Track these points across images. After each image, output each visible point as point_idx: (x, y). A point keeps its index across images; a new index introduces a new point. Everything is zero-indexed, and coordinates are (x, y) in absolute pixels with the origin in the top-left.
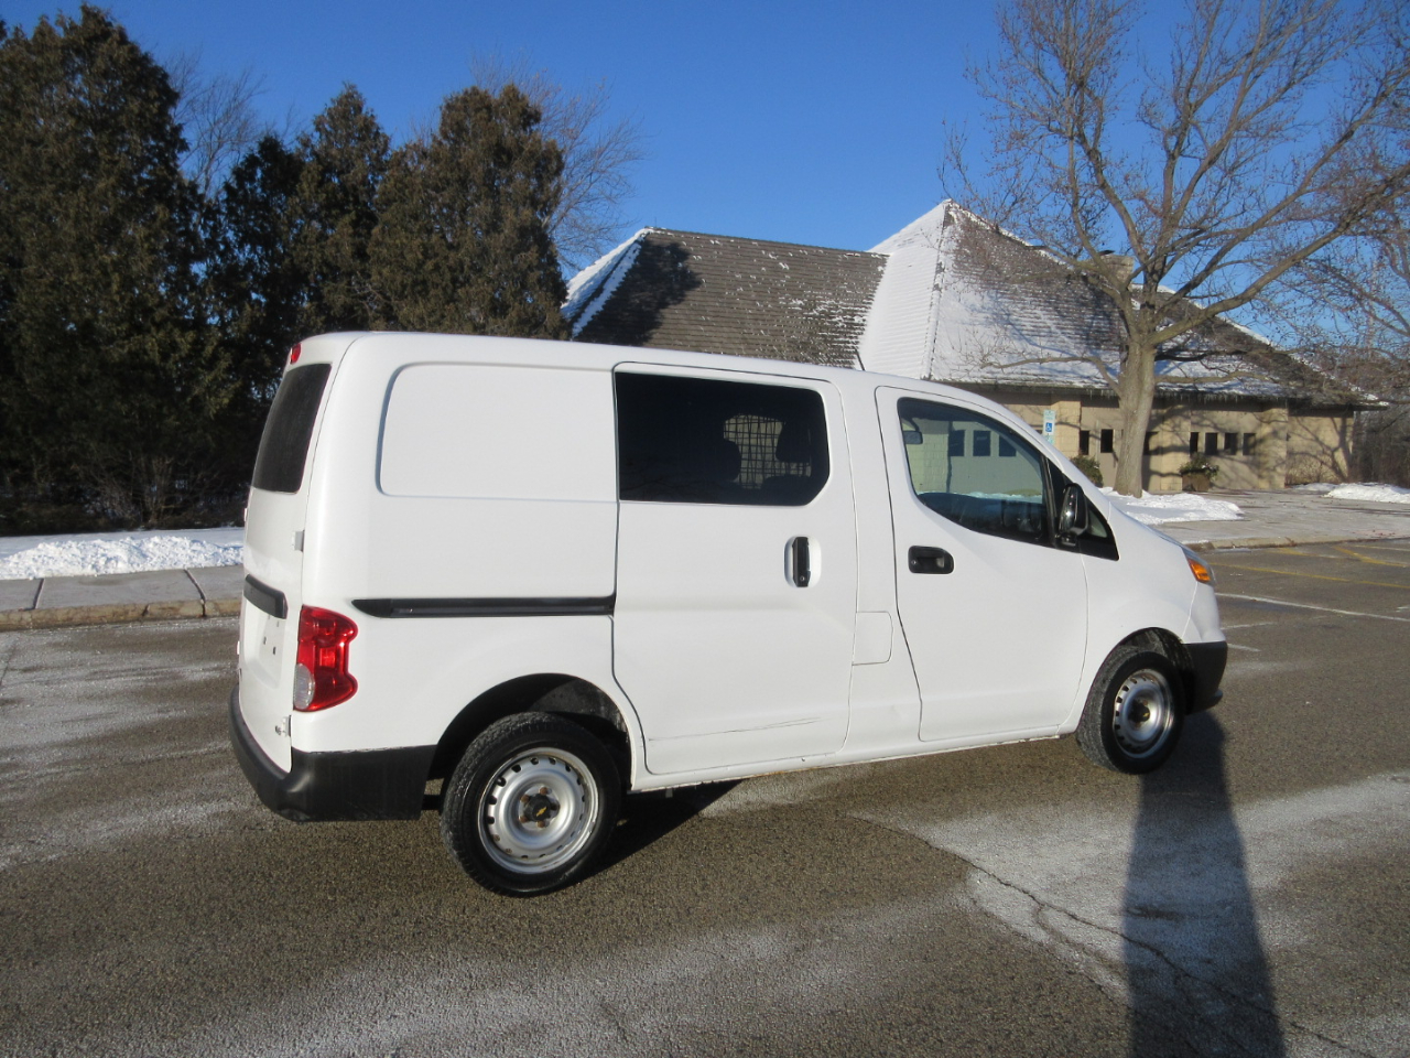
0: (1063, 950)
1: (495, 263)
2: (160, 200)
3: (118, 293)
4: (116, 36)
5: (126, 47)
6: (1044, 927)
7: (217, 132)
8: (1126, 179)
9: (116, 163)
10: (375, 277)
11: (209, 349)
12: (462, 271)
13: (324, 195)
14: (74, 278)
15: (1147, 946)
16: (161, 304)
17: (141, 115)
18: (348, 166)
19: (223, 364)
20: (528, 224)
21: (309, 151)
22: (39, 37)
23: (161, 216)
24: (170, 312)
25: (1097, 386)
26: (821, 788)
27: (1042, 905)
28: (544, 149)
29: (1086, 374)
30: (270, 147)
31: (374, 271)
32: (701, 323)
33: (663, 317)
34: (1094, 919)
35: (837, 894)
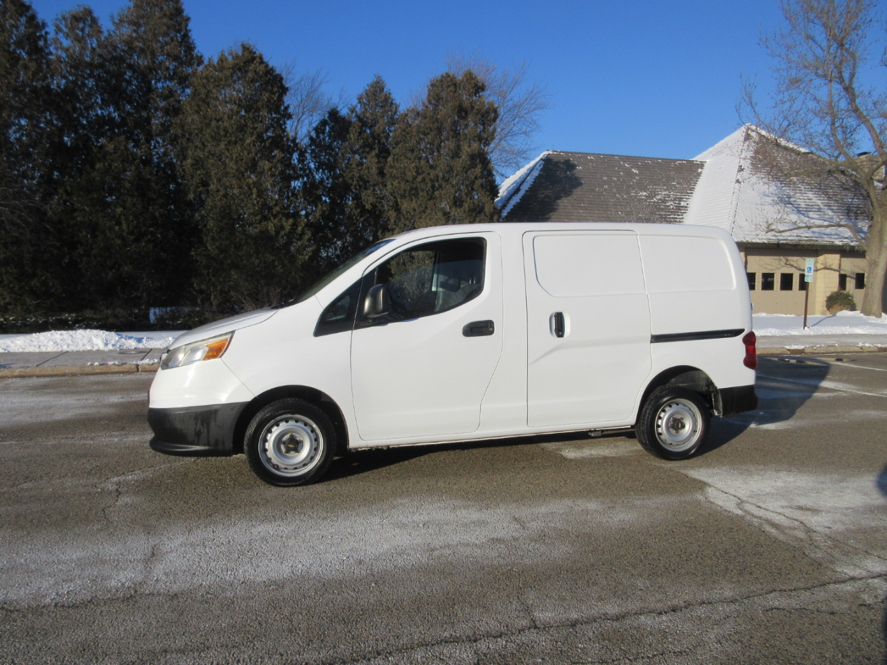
0: (748, 517)
1: (457, 175)
2: (277, 147)
3: (256, 199)
4: (258, 59)
5: (263, 65)
6: (741, 509)
7: (302, 106)
9: (256, 128)
10: (389, 187)
11: (300, 228)
12: (438, 181)
13: (362, 141)
14: (235, 192)
15: (796, 520)
16: (276, 205)
17: (269, 101)
18: (375, 123)
19: (306, 237)
20: (476, 152)
21: (354, 114)
22: (220, 62)
23: (278, 156)
24: (281, 209)
25: (852, 244)
27: (742, 502)
28: (487, 107)
29: (843, 236)
30: (334, 114)
31: (389, 183)
32: (580, 208)
33: (558, 205)
34: (770, 508)
35: (633, 490)
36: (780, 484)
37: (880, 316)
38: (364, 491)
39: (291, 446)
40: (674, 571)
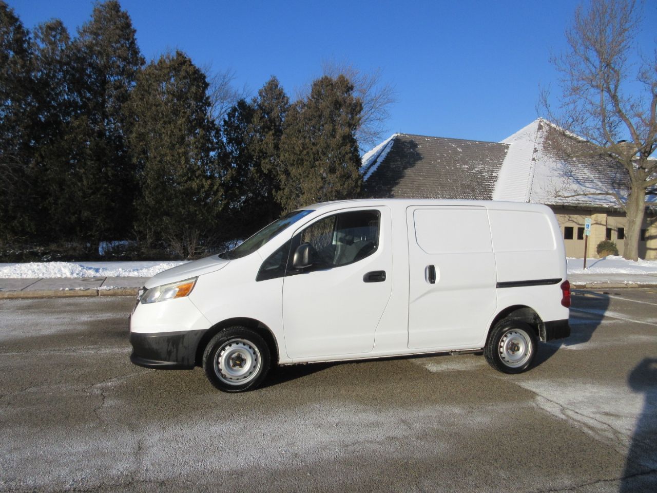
0: (571, 421)
1: (332, 150)
2: (200, 127)
4: (188, 63)
5: (192, 67)
6: (564, 414)
7: (216, 95)
8: (632, 106)
10: (282, 157)
11: (216, 187)
12: (318, 155)
13: (263, 123)
14: (168, 159)
15: (605, 423)
16: (198, 169)
18: (271, 110)
19: (220, 194)
20: (347, 134)
21: (256, 104)
22: (160, 63)
23: (200, 133)
24: (202, 172)
25: (615, 207)
26: (477, 366)
27: (564, 408)
28: (355, 102)
29: (610, 201)
30: (242, 104)
31: (282, 155)
32: (421, 176)
33: (405, 174)
34: (585, 414)
35: (484, 398)
36: (588, 394)
37: (637, 260)
38: (287, 396)
39: (238, 362)
40: (525, 464)
